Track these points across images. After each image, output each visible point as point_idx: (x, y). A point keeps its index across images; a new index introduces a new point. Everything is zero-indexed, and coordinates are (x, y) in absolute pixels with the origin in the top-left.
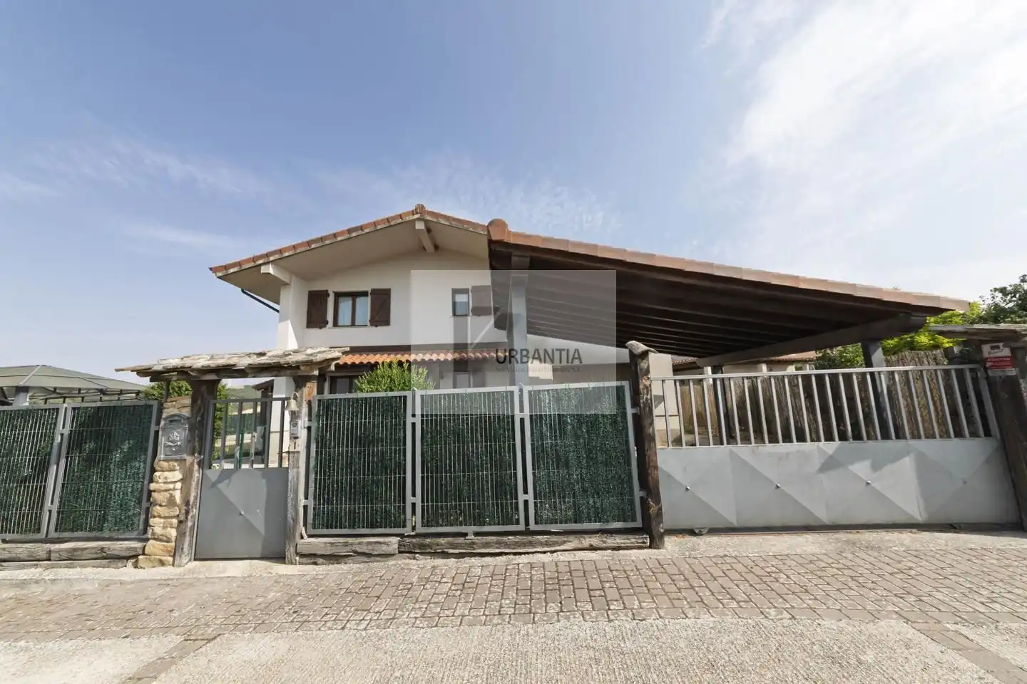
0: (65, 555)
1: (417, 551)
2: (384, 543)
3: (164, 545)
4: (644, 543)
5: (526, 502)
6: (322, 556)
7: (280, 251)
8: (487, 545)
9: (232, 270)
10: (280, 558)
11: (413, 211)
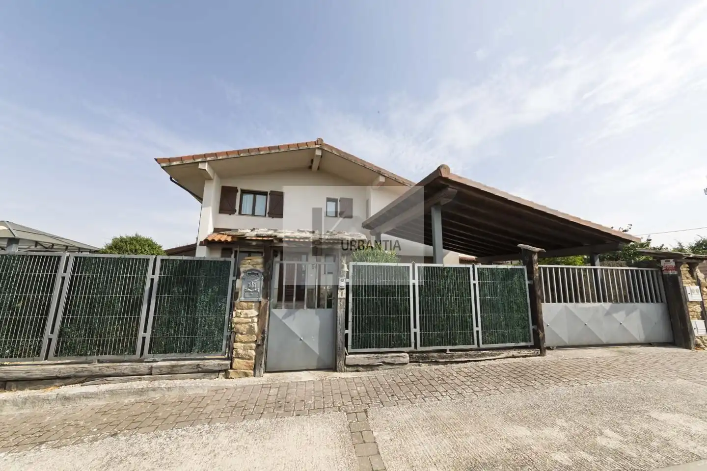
0: (164, 370)
1: (420, 361)
2: (401, 356)
3: (247, 362)
4: (537, 353)
5: (478, 332)
6: (363, 366)
7: (216, 155)
8: (460, 356)
9: (175, 163)
10: (334, 369)
11: (315, 142)
